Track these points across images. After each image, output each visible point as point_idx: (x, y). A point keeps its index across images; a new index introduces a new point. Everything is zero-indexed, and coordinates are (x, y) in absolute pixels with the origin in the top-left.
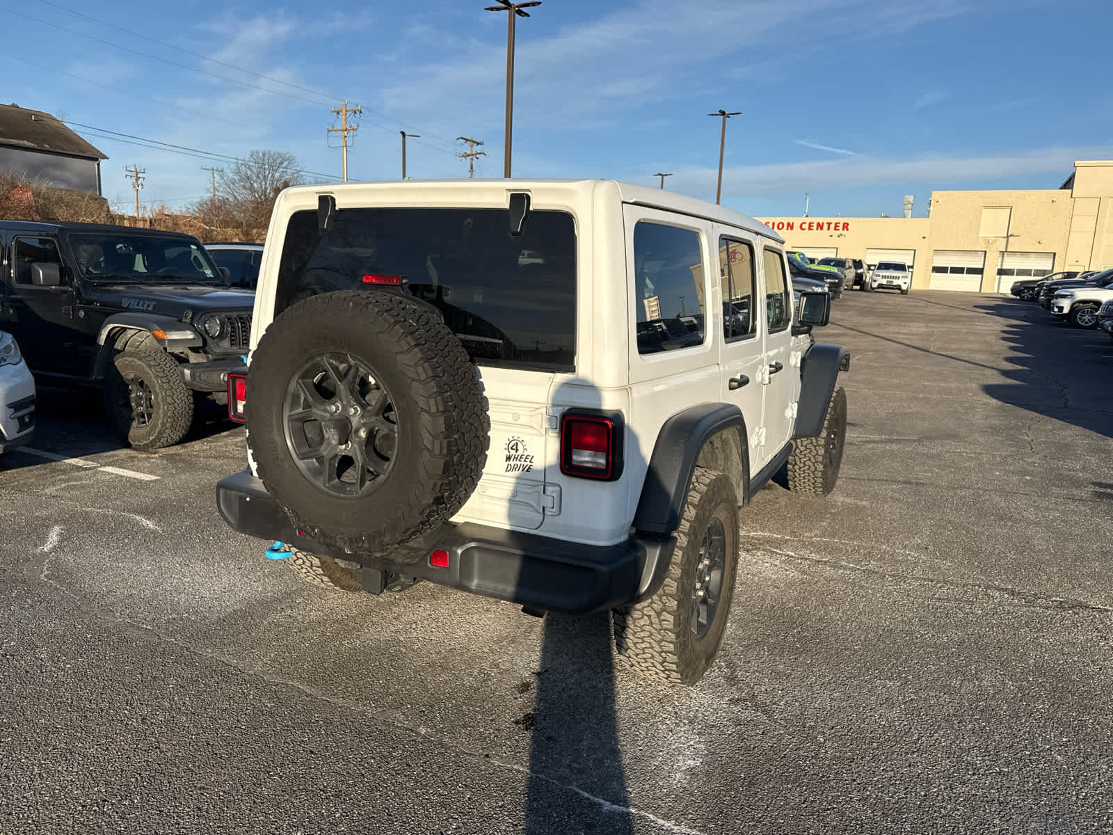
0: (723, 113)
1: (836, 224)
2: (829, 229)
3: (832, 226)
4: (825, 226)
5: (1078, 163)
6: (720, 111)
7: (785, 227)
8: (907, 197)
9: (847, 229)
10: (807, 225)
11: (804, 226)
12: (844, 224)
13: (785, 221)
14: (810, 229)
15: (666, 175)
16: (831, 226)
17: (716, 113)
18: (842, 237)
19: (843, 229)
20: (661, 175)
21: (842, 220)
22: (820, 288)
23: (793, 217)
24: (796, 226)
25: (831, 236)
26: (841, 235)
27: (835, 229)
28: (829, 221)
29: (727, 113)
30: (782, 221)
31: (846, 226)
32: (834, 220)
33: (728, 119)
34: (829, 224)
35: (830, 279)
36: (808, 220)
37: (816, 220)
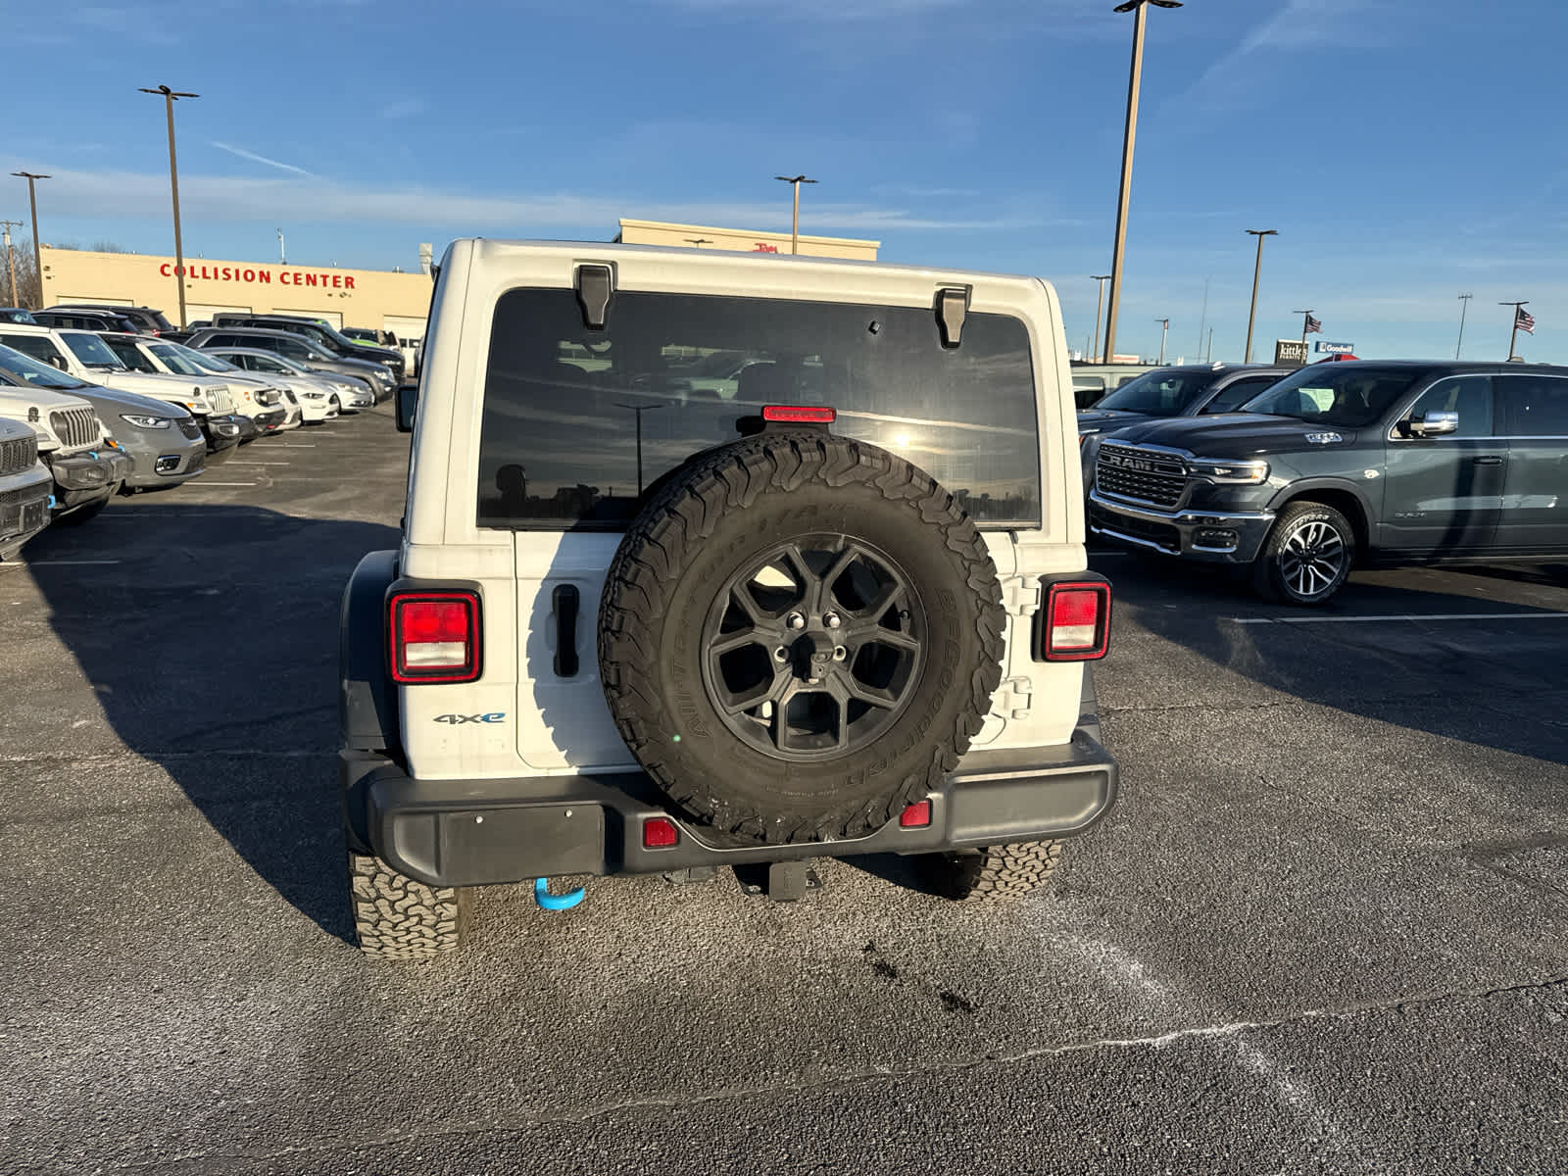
0: (167, 91)
1: (335, 278)
2: (325, 284)
3: (330, 281)
4: (320, 280)
5: (623, 221)
6: (161, 87)
7: (257, 277)
8: (424, 245)
9: (353, 287)
10: (292, 275)
11: (286, 278)
12: (347, 278)
13: (256, 268)
14: (296, 283)
15: (38, 177)
16: (328, 279)
17: (153, 89)
18: (347, 297)
19: (347, 286)
20: (27, 175)
21: (343, 274)
22: (384, 374)
23: (268, 263)
24: (275, 277)
25: (330, 295)
26: (345, 294)
27: (335, 286)
28: (325, 273)
29: (172, 91)
30: (250, 268)
31: (349, 282)
32: (331, 272)
33: (174, 101)
34: (325, 277)
35: (389, 360)
36: (292, 270)
37: (304, 271)
